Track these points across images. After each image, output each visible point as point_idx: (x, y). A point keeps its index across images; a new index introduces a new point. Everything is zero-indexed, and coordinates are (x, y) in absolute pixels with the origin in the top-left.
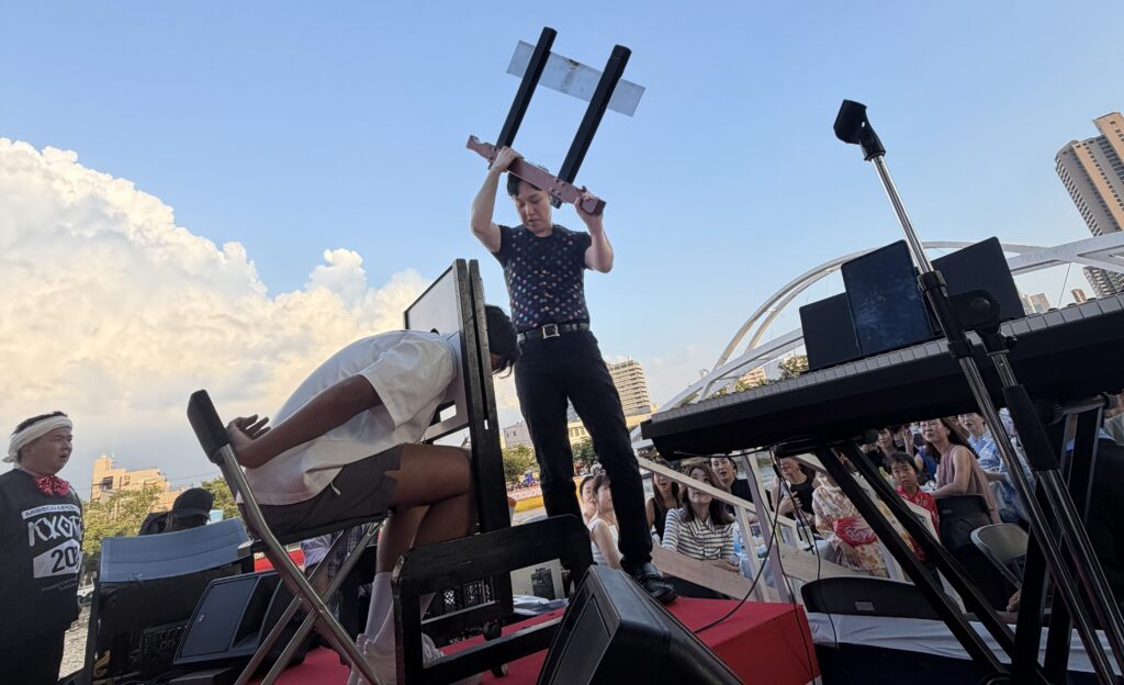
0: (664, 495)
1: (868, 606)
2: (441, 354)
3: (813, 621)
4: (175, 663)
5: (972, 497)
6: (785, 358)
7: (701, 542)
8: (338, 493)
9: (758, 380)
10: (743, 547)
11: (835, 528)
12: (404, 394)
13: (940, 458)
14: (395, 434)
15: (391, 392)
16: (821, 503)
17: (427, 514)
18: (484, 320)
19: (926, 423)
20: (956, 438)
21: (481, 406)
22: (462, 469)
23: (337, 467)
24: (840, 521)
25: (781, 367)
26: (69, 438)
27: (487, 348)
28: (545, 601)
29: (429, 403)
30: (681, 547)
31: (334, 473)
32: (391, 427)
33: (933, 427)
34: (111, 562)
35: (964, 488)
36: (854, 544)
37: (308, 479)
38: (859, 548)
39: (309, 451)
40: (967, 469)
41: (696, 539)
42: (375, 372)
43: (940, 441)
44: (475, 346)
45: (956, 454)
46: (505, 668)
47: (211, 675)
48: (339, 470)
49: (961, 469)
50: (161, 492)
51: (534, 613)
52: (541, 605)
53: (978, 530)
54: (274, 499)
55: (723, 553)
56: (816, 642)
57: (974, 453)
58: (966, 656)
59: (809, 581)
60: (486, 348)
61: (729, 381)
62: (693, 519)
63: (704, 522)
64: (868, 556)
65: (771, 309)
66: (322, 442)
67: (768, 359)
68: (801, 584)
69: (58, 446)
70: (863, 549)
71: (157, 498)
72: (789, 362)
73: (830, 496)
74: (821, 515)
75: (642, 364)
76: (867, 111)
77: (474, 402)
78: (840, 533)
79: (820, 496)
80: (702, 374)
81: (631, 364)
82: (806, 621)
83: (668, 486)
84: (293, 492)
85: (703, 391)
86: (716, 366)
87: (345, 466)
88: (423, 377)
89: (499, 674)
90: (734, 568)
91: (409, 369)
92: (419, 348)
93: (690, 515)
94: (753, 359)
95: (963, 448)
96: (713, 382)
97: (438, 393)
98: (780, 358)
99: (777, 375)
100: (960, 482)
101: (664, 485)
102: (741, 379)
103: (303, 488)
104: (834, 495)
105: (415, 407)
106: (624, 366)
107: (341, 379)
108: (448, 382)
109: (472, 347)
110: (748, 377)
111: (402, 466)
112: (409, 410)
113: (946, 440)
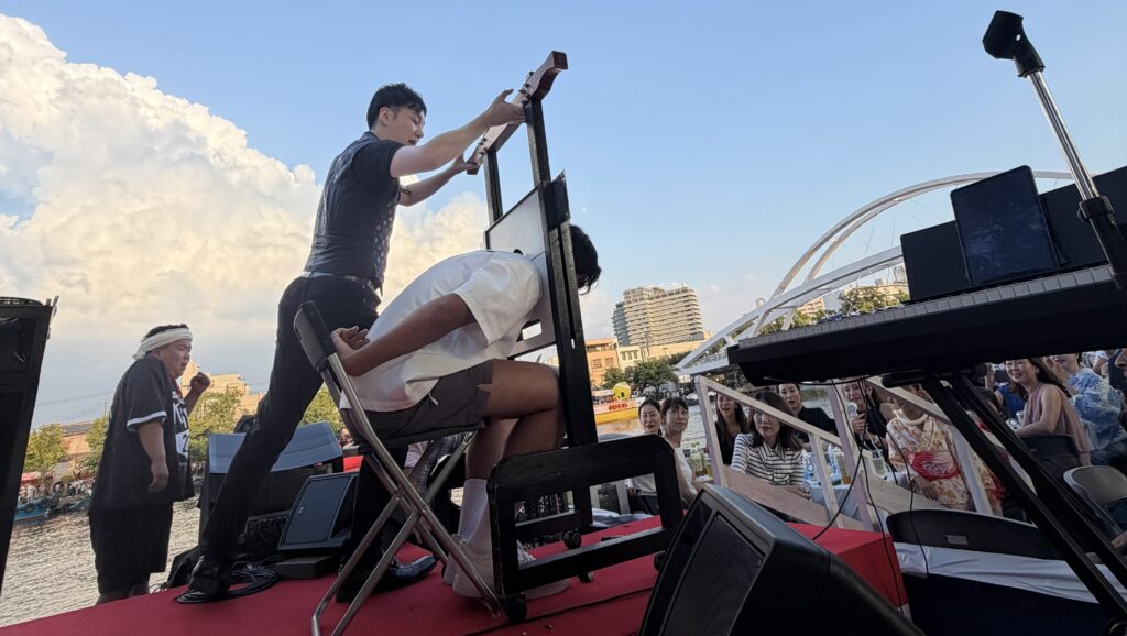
0: (727, 419)
1: (963, 540)
2: (528, 276)
3: (899, 550)
4: (280, 548)
5: (1061, 437)
6: (846, 289)
7: (770, 468)
8: (436, 403)
9: (816, 311)
10: (812, 475)
11: (911, 461)
12: (496, 313)
13: (1027, 397)
14: (487, 350)
15: (484, 312)
16: (896, 436)
17: (516, 427)
18: (570, 242)
19: (1013, 362)
20: (1045, 377)
21: (568, 326)
22: (550, 387)
23: (434, 378)
24: (916, 455)
25: (841, 298)
26: (189, 348)
27: (573, 268)
28: (615, 515)
29: (517, 322)
30: (750, 470)
31: (431, 385)
32: (484, 344)
33: (1020, 366)
34: (217, 456)
35: (1052, 428)
36: (931, 478)
37: (408, 389)
38: (936, 482)
39: (408, 362)
40: (1057, 409)
41: (765, 464)
42: (470, 292)
43: (1028, 382)
44: (561, 267)
45: (1046, 393)
46: (591, 575)
47: (312, 561)
48: (436, 381)
49: (1049, 407)
50: (241, 395)
51: (604, 525)
52: (611, 518)
53: (1072, 471)
54: (377, 407)
55: (792, 479)
56: (903, 571)
57: (1066, 392)
58: (1091, 599)
59: (894, 512)
60: (571, 269)
61: (787, 310)
62: (762, 444)
63: (773, 448)
64: (946, 490)
65: (833, 240)
66: (419, 355)
67: (829, 290)
68: (886, 515)
69: (182, 354)
70: (940, 484)
71: (238, 401)
72: (851, 293)
73: (907, 430)
74: (896, 447)
75: (697, 290)
76: (1023, 22)
77: (561, 321)
78: (917, 465)
79: (895, 428)
80: (758, 303)
81: (685, 290)
82: (894, 551)
83: (732, 410)
84: (395, 400)
85: (759, 319)
86: (774, 295)
87: (441, 378)
88: (513, 299)
89: (585, 580)
90: (806, 494)
91: (500, 289)
92: (508, 269)
93: (758, 442)
94: (813, 289)
95: (1054, 388)
96: (770, 311)
97: (525, 313)
98: (840, 289)
99: (837, 306)
100: (1047, 421)
101: (726, 410)
102: (799, 309)
103: (405, 397)
104: (911, 429)
105: (505, 327)
106: (678, 292)
107: (434, 297)
108: (535, 302)
109: (558, 267)
110: (806, 307)
111: (494, 381)
112: (500, 329)
113: (1035, 379)
